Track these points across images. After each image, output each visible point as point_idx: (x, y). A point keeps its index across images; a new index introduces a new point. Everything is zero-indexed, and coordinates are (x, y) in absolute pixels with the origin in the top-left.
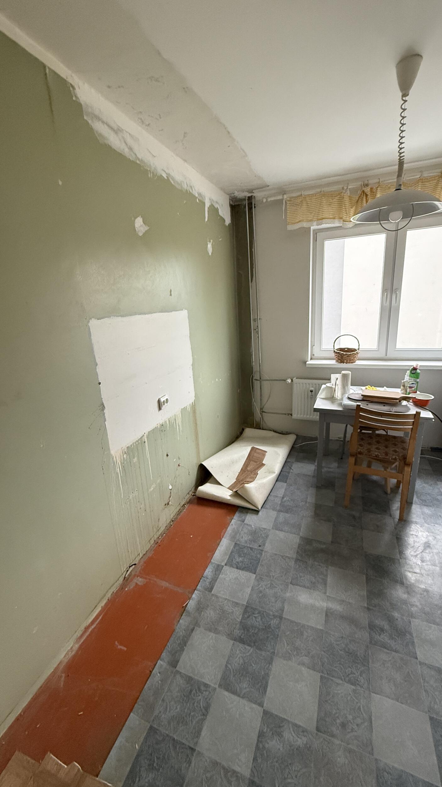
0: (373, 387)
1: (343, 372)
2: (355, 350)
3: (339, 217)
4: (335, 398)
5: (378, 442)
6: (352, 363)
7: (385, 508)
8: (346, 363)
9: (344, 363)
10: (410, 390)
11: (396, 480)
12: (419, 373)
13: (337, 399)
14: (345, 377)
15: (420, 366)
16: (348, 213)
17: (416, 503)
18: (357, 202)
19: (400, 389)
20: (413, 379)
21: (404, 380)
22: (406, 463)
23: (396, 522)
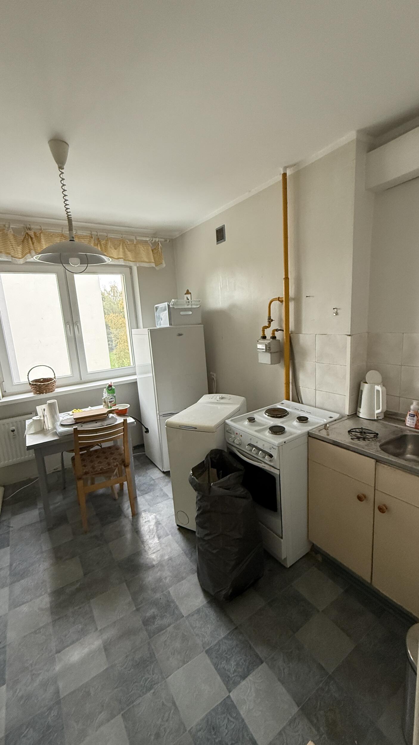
0: (78, 409)
1: (49, 402)
2: (51, 379)
3: (6, 252)
4: (46, 429)
5: (98, 457)
6: (51, 392)
7: (118, 513)
8: (46, 393)
9: (43, 394)
10: (111, 404)
11: (118, 484)
12: (114, 389)
13: (48, 430)
14: (51, 406)
15: (113, 383)
16: (15, 250)
17: (139, 495)
18: (23, 241)
19: (102, 406)
20: (111, 394)
21: (103, 397)
22: (125, 465)
23: (131, 519)
